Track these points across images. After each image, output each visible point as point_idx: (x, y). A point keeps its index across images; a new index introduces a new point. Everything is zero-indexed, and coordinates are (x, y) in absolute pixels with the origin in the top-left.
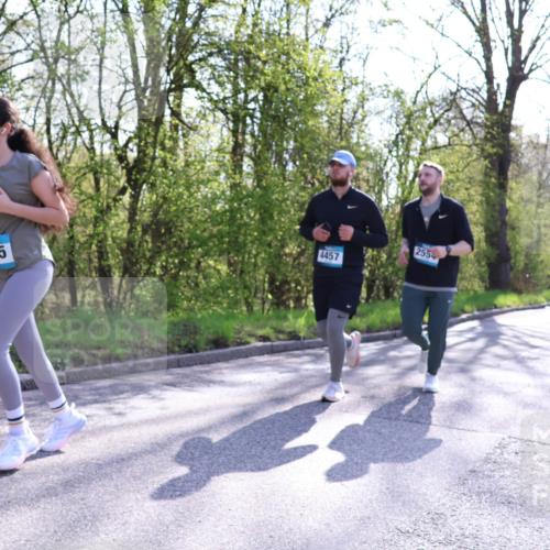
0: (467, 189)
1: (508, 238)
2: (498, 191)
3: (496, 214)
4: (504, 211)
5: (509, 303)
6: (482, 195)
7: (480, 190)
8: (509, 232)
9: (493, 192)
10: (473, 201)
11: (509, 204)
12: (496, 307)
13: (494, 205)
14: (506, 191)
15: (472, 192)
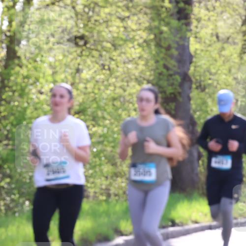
0: (122, 19)
1: (193, 105)
2: (175, 23)
3: (172, 63)
4: (185, 58)
5: (195, 216)
6: (150, 29)
7: (145, 21)
8: (194, 94)
9: (167, 24)
10: (132, 40)
11: (194, 46)
12: (174, 224)
13: (168, 48)
14: (188, 24)
15: (131, 24)
